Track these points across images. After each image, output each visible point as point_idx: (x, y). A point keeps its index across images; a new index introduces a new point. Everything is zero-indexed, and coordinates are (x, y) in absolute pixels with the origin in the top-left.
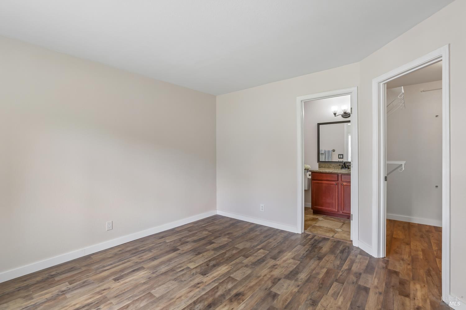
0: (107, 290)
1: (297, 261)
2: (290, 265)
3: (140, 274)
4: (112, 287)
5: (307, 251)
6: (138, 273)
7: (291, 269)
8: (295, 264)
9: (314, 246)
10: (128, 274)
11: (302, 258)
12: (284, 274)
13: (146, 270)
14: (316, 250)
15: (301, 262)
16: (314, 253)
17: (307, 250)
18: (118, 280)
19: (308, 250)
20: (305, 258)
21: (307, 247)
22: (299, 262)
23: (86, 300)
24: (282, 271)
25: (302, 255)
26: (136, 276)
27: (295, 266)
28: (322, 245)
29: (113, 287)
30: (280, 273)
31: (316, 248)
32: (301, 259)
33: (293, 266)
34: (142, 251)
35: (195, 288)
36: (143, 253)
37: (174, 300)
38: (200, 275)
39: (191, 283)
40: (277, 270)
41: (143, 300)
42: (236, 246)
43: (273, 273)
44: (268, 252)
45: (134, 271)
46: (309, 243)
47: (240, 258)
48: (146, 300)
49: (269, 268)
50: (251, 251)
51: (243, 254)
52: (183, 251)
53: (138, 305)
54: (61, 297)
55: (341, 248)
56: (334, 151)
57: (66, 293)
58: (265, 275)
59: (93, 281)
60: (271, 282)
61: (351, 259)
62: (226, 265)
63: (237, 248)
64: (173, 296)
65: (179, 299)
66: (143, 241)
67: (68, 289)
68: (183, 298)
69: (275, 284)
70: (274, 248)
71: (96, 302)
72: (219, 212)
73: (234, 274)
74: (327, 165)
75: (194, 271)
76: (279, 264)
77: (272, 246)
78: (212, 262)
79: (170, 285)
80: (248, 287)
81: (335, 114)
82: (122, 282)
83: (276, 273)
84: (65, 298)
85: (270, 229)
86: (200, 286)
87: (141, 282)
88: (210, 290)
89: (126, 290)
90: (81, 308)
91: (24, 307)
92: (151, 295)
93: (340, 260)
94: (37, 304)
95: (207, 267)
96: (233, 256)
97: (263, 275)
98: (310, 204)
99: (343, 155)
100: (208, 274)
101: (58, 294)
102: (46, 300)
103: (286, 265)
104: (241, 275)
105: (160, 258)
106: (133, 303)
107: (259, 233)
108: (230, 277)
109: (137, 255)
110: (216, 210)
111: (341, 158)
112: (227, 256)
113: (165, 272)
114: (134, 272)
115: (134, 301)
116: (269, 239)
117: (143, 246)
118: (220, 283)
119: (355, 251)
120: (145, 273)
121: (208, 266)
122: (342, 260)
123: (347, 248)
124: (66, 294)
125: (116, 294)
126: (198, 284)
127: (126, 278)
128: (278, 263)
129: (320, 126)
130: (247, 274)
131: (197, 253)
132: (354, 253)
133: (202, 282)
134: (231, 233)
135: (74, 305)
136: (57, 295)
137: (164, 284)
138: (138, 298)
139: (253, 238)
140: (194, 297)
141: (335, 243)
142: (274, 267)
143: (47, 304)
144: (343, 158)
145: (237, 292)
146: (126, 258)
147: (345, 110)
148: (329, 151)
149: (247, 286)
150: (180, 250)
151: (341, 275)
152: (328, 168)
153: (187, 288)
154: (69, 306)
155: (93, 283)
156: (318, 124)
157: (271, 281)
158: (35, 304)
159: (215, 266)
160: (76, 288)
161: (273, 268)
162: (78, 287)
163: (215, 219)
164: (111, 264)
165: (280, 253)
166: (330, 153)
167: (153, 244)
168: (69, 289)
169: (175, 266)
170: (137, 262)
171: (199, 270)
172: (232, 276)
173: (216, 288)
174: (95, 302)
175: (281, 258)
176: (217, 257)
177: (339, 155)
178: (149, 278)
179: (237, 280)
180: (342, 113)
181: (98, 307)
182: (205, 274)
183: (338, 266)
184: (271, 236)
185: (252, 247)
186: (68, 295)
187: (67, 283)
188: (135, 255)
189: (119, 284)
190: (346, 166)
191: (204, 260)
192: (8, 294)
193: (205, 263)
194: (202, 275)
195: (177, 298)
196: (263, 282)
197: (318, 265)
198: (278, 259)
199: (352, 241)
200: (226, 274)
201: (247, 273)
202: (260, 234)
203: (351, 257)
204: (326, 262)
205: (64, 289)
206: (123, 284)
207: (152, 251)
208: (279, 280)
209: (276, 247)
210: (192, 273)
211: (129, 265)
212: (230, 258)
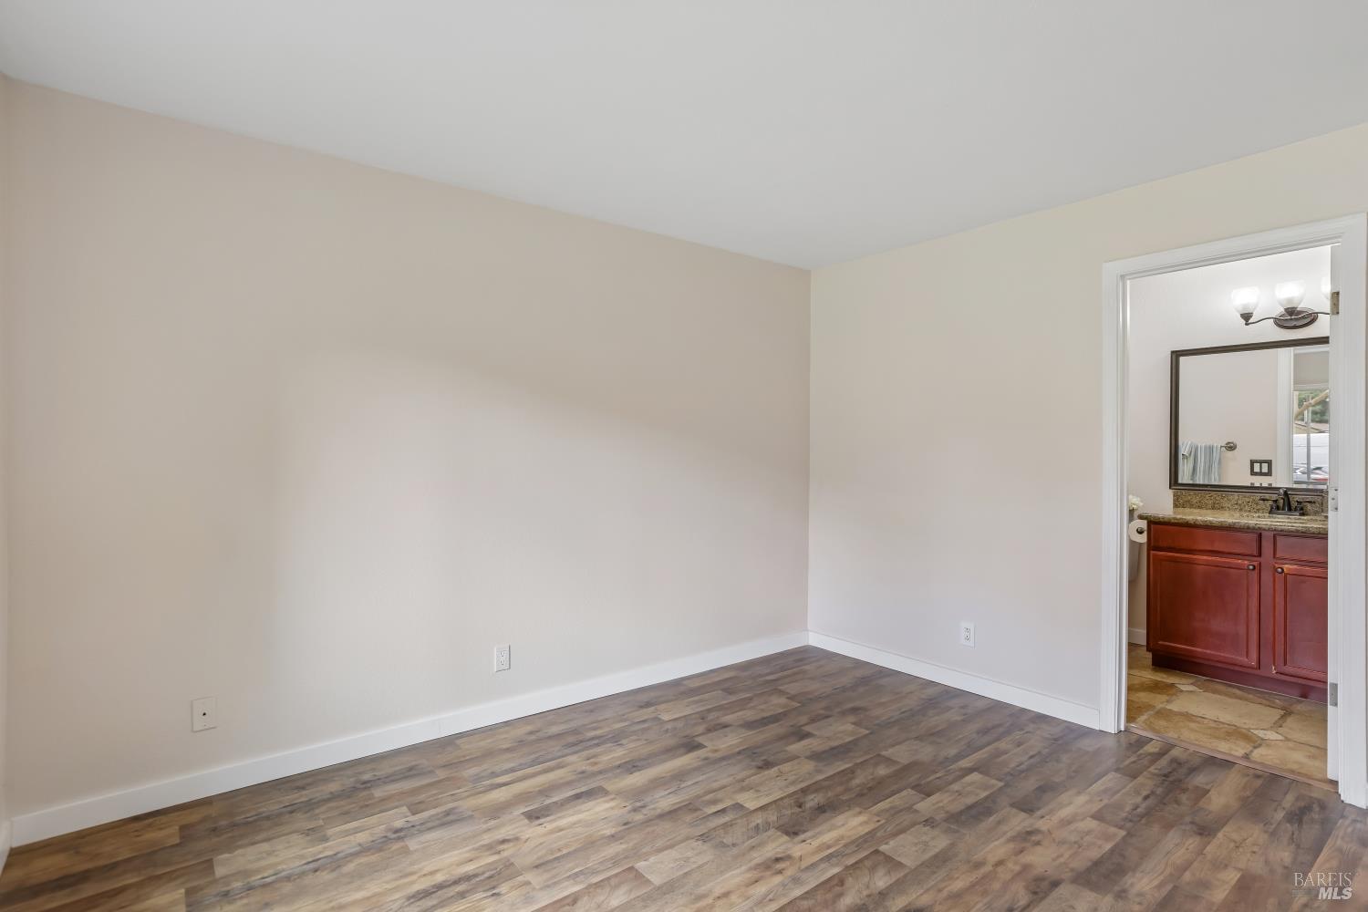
0: (511, 844)
1: (1113, 830)
2: (1087, 838)
3: (598, 809)
4: (524, 838)
5: (1146, 798)
6: (591, 804)
7: (1095, 854)
8: (1107, 838)
9: (1172, 783)
10: (562, 805)
11: (1131, 821)
12: (1072, 865)
13: (612, 799)
14: (1184, 798)
15: (1130, 835)
16: (1176, 806)
17: (1145, 793)
18: (538, 818)
19: (1153, 793)
20: (1143, 821)
21: (1146, 782)
22: (1123, 833)
23: (460, 864)
24: (1062, 856)
25: (1128, 808)
26: (587, 813)
27: (1108, 846)
28: (1207, 784)
29: (527, 836)
30: (1054, 860)
31: (1184, 791)
32: (1129, 825)
33: (1099, 842)
34: (593, 739)
35: (768, 873)
36: (598, 745)
37: (709, 900)
38: (779, 833)
39: (754, 854)
40: (1039, 849)
41: (617, 886)
42: (884, 753)
43: (1028, 858)
44: (1001, 784)
45: (578, 796)
46: (1152, 769)
47: (904, 793)
48: (624, 889)
49: (1013, 839)
50: (938, 775)
51: (913, 779)
52: (716, 751)
53: (603, 902)
54: (396, 846)
55: (1289, 801)
56: (1231, 447)
57: (405, 836)
58: (1000, 863)
59: (470, 813)
60: (1027, 888)
61: (1340, 850)
62: (860, 813)
63: (889, 761)
64: (702, 890)
65: (724, 900)
66: (592, 711)
67: (410, 825)
68: (733, 898)
69: (1043, 898)
70: (1022, 772)
71: (487, 875)
72: (816, 639)
73: (892, 843)
74: (1208, 498)
75: (758, 819)
76: (1044, 828)
77: (1013, 765)
78: (812, 797)
79: (689, 854)
80: (945, 893)
81: (1247, 317)
82: (550, 827)
83: (1041, 859)
84: (406, 851)
85: (997, 706)
86: (783, 869)
87: (605, 832)
88: (817, 886)
89: (565, 852)
90: (449, 886)
91: (310, 860)
92: (639, 877)
93: (1293, 847)
94: (339, 855)
95: (800, 810)
96: (879, 783)
97: (992, 859)
98: (1144, 632)
99: (1269, 463)
100: (804, 832)
101: (386, 837)
102: (358, 848)
103: (1073, 838)
104: (917, 851)
105: (649, 765)
106: (589, 892)
107: (959, 718)
108: (877, 852)
109: (583, 750)
110: (807, 630)
111: (1261, 474)
112: (857, 781)
113: (670, 812)
114: (580, 801)
115: (590, 886)
116: (998, 739)
117: (595, 725)
118: (847, 868)
119: (1355, 821)
120: (612, 808)
121: (800, 807)
122: (1298, 846)
123: (1316, 807)
124: (405, 839)
125: (538, 859)
126: (777, 860)
127: (559, 815)
128: (1042, 825)
129: (1182, 359)
130: (937, 850)
131: (760, 764)
132: (1350, 830)
133: (789, 857)
134: (864, 709)
135: (432, 873)
136: (384, 839)
137: (671, 847)
138: (602, 881)
139: (938, 732)
140: (770, 900)
141: (1259, 782)
142: (1027, 838)
143: (363, 860)
144: (1269, 474)
145: (910, 904)
146: (550, 756)
147: (1290, 300)
148: (1210, 449)
149: (940, 891)
150: (705, 747)
151: (1306, 905)
152: (1213, 508)
153: (744, 868)
154: (419, 875)
155: (471, 817)
156: (1173, 352)
157: (1024, 884)
158: (335, 855)
159: (824, 812)
160: (430, 825)
161: (1025, 840)
162: (434, 824)
163: (801, 658)
164: (513, 770)
165: (1044, 792)
166: (1215, 454)
167: (622, 721)
168: (413, 826)
169: (698, 797)
170: (583, 772)
171: (775, 818)
172: (883, 848)
173: (835, 881)
174: (483, 873)
175: (1051, 812)
176: (827, 783)
177: (1252, 462)
178: (625, 824)
179: (905, 866)
180: (1279, 310)
181: (494, 888)
182: (796, 834)
183: (1286, 868)
184: (1001, 730)
185: (941, 763)
186: (413, 844)
187: (405, 809)
188: (576, 748)
189: (540, 830)
190: (1294, 504)
191: (787, 787)
192: (268, 818)
193: (789, 796)
194: (787, 833)
195: (717, 895)
196: (997, 886)
197: (1200, 852)
198: (1039, 813)
199: (1335, 783)
200: (866, 841)
201: (934, 846)
202: (963, 720)
203: (1339, 842)
204: (1232, 845)
205: (399, 824)
206: (552, 832)
207: (624, 742)
208: (1056, 884)
209: (1028, 769)
210: (753, 824)
211: (561, 778)
212: (870, 789)
